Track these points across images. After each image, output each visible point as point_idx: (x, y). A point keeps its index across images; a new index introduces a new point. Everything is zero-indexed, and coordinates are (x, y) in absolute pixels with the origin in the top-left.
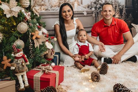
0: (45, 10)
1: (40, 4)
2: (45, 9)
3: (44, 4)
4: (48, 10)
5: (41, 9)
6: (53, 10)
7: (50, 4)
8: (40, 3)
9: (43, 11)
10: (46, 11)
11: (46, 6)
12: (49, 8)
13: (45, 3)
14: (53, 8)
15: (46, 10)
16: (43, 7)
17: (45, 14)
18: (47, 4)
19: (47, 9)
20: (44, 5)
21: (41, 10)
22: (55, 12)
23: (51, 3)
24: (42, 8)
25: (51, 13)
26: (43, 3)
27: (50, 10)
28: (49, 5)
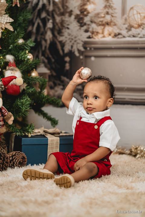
0: (113, 37)
1: (102, 21)
2: (113, 35)
3: (111, 21)
4: (120, 36)
5: (103, 33)
6: (134, 36)
7: (126, 20)
8: (102, 19)
9: (109, 39)
10: (115, 39)
11: (115, 25)
12: (124, 32)
13: (113, 19)
14: (134, 31)
15: (116, 35)
16: (108, 29)
17: (113, 46)
18: (119, 21)
19: (119, 34)
20: (112, 24)
21: (104, 37)
22: (137, 43)
23: (129, 17)
24: (106, 33)
25: (129, 43)
26: (108, 18)
27: (124, 37)
28: (124, 24)
